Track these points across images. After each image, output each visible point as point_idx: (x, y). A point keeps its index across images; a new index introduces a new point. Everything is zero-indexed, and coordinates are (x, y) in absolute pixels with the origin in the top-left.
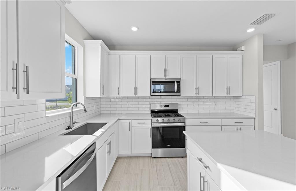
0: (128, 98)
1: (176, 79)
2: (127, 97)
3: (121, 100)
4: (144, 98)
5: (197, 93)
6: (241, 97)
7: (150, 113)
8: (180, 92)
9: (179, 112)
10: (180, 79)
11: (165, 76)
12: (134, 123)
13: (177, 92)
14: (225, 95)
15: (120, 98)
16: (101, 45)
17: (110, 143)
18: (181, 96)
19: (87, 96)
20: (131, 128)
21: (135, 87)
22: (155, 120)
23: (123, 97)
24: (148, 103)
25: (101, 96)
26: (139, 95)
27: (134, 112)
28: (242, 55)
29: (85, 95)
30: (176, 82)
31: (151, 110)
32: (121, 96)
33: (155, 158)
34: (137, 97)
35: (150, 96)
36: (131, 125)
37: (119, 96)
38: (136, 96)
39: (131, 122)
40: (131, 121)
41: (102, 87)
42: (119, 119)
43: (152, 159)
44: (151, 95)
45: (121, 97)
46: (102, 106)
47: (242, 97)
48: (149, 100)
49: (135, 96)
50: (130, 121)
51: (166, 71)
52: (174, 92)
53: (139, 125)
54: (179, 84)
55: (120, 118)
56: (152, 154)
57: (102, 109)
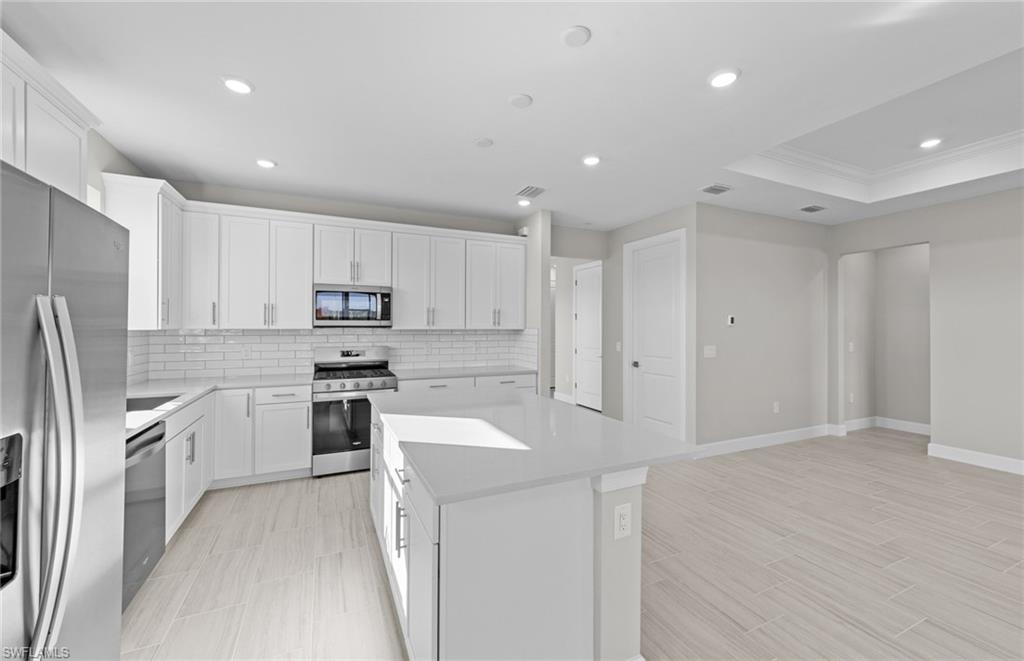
0: (245, 332)
1: (381, 287)
2: (243, 330)
3: (222, 338)
4: (295, 333)
5: (431, 321)
6: (522, 330)
7: (313, 371)
8: (389, 319)
9: (390, 368)
10: (391, 288)
11: (353, 278)
12: (263, 395)
13: (382, 319)
15: (218, 333)
16: (162, 192)
17: (192, 438)
18: (393, 328)
20: (254, 411)
21: (267, 303)
22: (322, 384)
23: (227, 331)
24: (306, 347)
25: (160, 328)
26: (280, 325)
27: (265, 371)
28: (525, 245)
30: (379, 296)
31: (316, 365)
32: (224, 327)
33: (319, 477)
34: (275, 330)
35: (311, 327)
36: (254, 400)
37: (215, 327)
38: (271, 327)
39: (254, 395)
40: (254, 391)
41: (163, 303)
42: (214, 390)
43: (311, 480)
44: (315, 327)
45: (221, 331)
46: (153, 357)
47: (525, 332)
48: (313, 339)
49: (266, 327)
50: (250, 391)
51: (355, 267)
52: (376, 319)
53: (276, 400)
54: (387, 300)
55: (220, 385)
56: (312, 468)
57: (152, 366)
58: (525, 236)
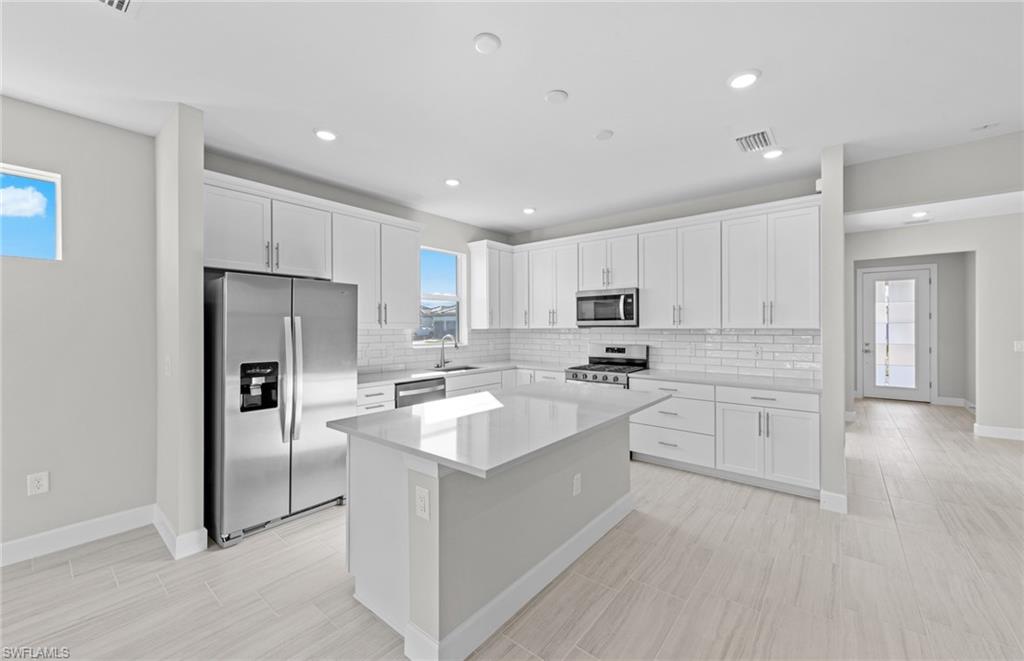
1: (625, 290)
2: (539, 329)
8: (635, 318)
9: (651, 367)
10: (638, 289)
11: (605, 284)
12: (539, 376)
13: (626, 319)
14: (759, 324)
16: (488, 247)
18: (641, 328)
19: (473, 328)
21: (551, 309)
26: (559, 325)
28: (819, 206)
29: (469, 325)
30: (622, 298)
31: (589, 358)
32: (532, 327)
34: (553, 329)
35: (576, 327)
36: (534, 379)
37: (527, 327)
38: (552, 327)
39: (534, 375)
40: (535, 372)
44: (579, 325)
45: (530, 329)
46: (512, 346)
49: (549, 327)
50: (532, 372)
51: (606, 273)
52: (620, 319)
54: (630, 301)
55: (518, 366)
57: (512, 352)
58: (820, 192)
